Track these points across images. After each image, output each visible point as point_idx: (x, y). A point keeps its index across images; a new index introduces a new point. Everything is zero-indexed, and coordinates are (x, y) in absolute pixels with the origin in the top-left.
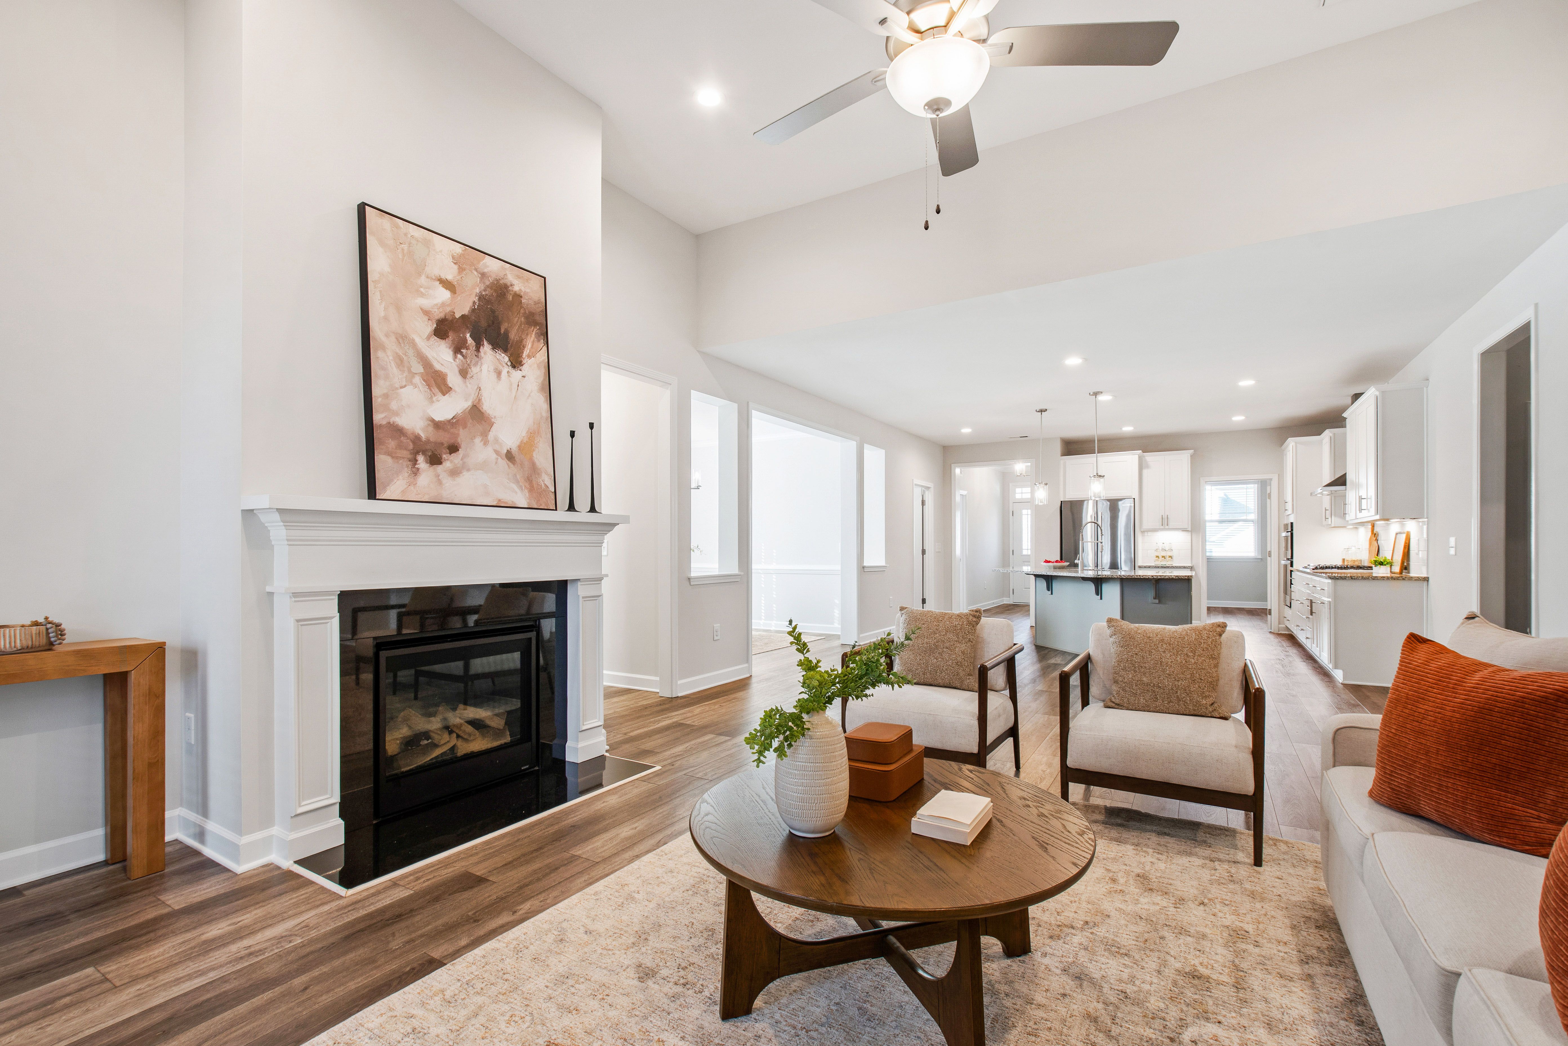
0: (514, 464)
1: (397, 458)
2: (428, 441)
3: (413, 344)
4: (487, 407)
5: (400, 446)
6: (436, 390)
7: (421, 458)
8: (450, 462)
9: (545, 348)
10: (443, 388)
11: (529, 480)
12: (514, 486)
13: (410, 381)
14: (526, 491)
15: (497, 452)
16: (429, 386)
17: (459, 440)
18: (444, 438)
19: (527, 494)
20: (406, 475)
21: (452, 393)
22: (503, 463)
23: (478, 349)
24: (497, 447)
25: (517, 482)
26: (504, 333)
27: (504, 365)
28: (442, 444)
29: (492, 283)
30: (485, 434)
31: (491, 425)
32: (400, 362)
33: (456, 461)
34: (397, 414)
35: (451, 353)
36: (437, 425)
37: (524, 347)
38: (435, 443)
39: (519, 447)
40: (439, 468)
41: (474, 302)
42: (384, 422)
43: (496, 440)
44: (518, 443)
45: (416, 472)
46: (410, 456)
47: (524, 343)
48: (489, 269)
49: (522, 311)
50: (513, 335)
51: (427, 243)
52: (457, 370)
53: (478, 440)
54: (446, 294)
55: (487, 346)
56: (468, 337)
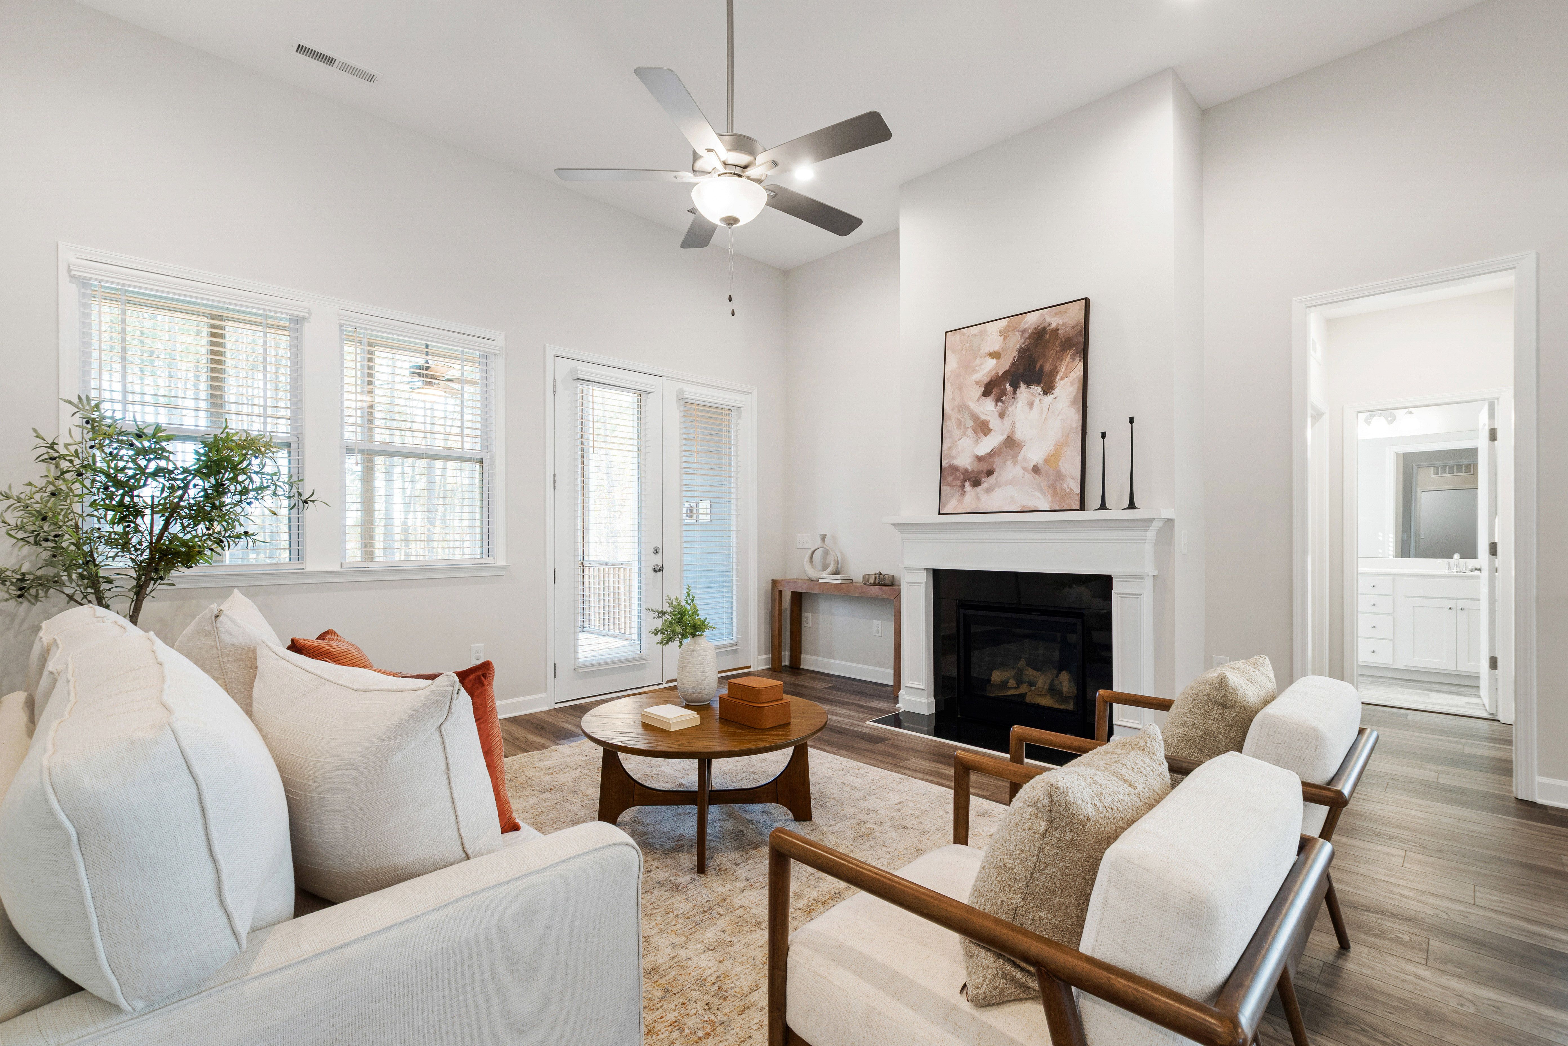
0: (1039, 475)
1: (953, 486)
2: (973, 471)
3: (968, 408)
4: (1018, 436)
5: (955, 479)
6: (981, 434)
7: (967, 484)
8: (986, 483)
9: (1081, 364)
10: (986, 431)
11: (1053, 486)
12: (1038, 494)
13: (964, 434)
14: (1049, 496)
15: (1024, 469)
16: (976, 433)
17: (994, 466)
18: (985, 467)
19: (1050, 499)
20: (957, 496)
21: (992, 433)
22: (1029, 476)
23: (1015, 392)
24: (1025, 465)
25: (1041, 490)
26: (1039, 369)
27: (1037, 395)
28: (982, 471)
29: (1032, 333)
30: (1015, 457)
31: (1021, 448)
32: (959, 423)
33: (991, 482)
34: (955, 458)
35: (993, 403)
36: (980, 459)
37: (1057, 373)
38: (978, 472)
39: (1046, 460)
40: (979, 489)
41: (1015, 357)
42: (947, 465)
43: (1025, 459)
44: (1045, 457)
45: (963, 493)
46: (961, 484)
47: (1058, 369)
48: (1029, 324)
49: (1058, 342)
50: (1047, 368)
51: (982, 333)
52: (997, 414)
53: (1009, 463)
54: (992, 362)
55: (1023, 387)
56: (1008, 386)
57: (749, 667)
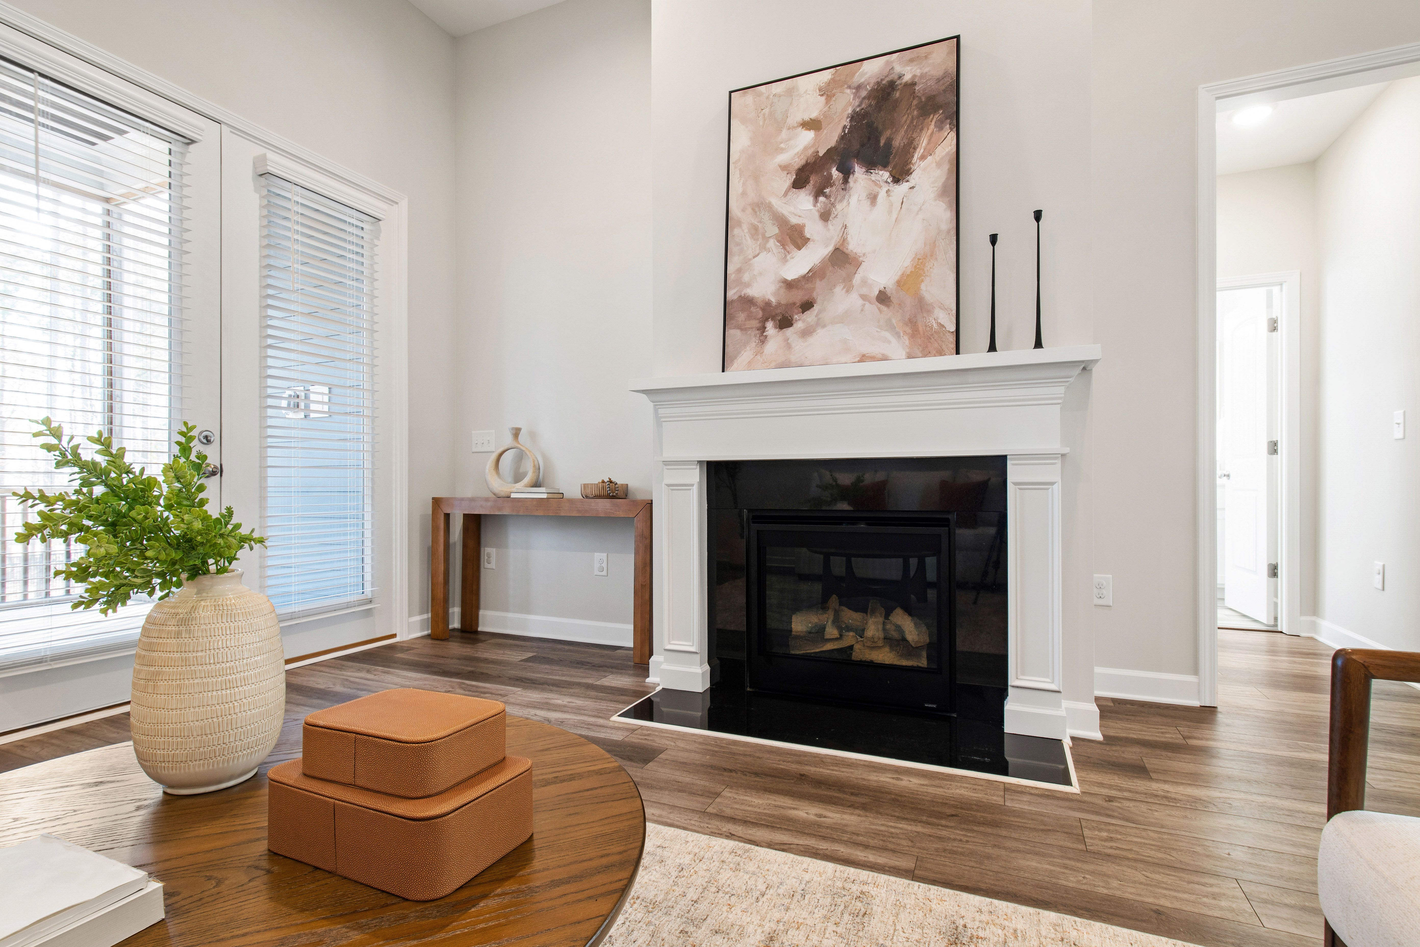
0: (888, 306)
1: (746, 329)
2: (779, 305)
3: (769, 207)
4: (853, 246)
5: (750, 317)
6: (791, 247)
7: (770, 325)
8: (801, 322)
9: (953, 134)
10: (799, 241)
11: (912, 323)
12: (887, 335)
13: (763, 248)
14: (906, 337)
15: (863, 297)
16: (783, 245)
17: (815, 295)
18: (798, 296)
19: (907, 342)
20: (753, 344)
21: (810, 245)
22: (873, 308)
23: (846, 181)
24: (864, 291)
25: (891, 328)
26: (885, 144)
27: (882, 184)
28: (794, 304)
29: (873, 90)
30: (849, 279)
31: (858, 265)
32: (755, 231)
33: (809, 320)
34: (748, 285)
35: (811, 199)
36: (789, 285)
37: (915, 149)
38: (787, 305)
39: (899, 283)
40: (789, 332)
41: (845, 127)
42: (736, 297)
43: (864, 282)
44: (897, 278)
45: (763, 339)
46: (759, 325)
47: (915, 143)
48: (867, 76)
49: (915, 102)
50: (898, 142)
51: (790, 93)
52: (817, 215)
53: (839, 290)
54: (809, 136)
55: (859, 171)
56: (835, 172)
57: (394, 636)
